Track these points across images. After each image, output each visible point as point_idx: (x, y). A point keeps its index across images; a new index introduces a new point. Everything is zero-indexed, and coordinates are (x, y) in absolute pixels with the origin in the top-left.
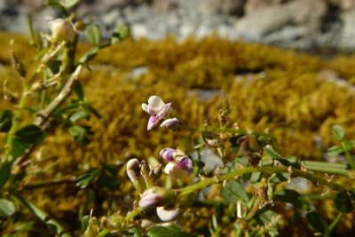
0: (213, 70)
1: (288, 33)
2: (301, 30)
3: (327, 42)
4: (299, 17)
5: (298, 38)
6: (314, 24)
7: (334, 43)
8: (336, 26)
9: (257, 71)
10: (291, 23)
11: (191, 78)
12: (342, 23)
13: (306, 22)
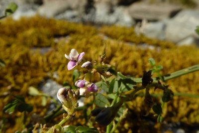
0: (41, 36)
1: (68, 14)
2: (75, 13)
3: (89, 19)
4: (74, 5)
5: (74, 17)
6: (82, 10)
7: (93, 19)
8: (92, 10)
9: (65, 35)
10: (69, 9)
11: (29, 41)
12: (95, 9)
13: (77, 8)
